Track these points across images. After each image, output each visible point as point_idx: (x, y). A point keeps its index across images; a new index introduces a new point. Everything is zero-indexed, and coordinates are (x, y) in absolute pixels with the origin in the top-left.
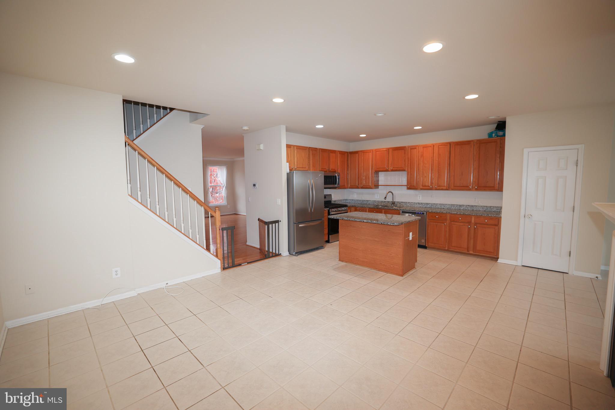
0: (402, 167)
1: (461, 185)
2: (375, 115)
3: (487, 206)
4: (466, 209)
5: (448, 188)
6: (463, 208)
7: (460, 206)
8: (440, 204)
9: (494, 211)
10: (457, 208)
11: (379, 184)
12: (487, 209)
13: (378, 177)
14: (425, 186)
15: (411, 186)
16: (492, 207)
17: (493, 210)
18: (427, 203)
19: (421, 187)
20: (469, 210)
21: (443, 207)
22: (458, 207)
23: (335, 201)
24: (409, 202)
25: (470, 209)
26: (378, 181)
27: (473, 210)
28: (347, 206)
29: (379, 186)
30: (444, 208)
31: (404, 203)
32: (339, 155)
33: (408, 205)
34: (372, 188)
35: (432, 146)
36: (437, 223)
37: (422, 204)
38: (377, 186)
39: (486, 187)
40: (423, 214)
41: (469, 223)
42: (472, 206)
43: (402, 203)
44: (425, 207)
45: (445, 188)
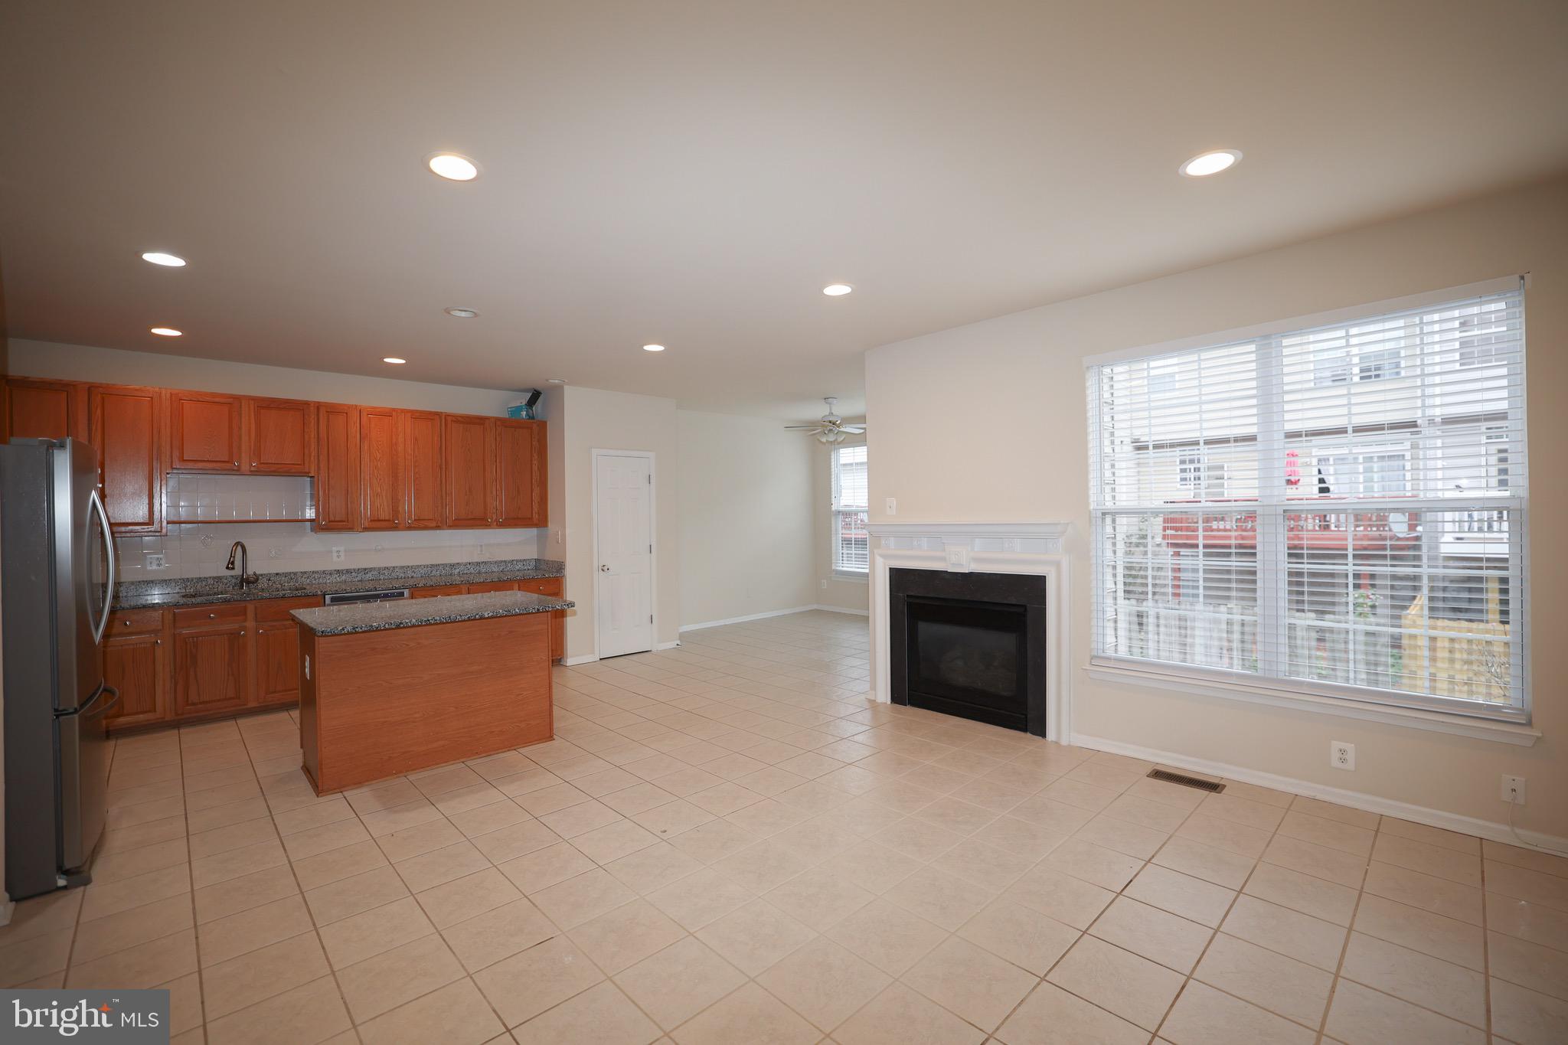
1: (470, 517)
2: (448, 311)
3: (505, 561)
4: (465, 572)
6: (458, 570)
7: (452, 566)
8: (402, 567)
9: (518, 570)
12: (507, 566)
14: (379, 520)
15: (326, 524)
17: (517, 568)
20: (471, 573)
21: (410, 574)
24: (305, 573)
25: (473, 571)
27: (479, 573)
30: (412, 577)
31: (286, 575)
37: (348, 571)
39: (518, 518)
42: (478, 564)
43: (278, 578)
44: (358, 581)
45: (434, 524)
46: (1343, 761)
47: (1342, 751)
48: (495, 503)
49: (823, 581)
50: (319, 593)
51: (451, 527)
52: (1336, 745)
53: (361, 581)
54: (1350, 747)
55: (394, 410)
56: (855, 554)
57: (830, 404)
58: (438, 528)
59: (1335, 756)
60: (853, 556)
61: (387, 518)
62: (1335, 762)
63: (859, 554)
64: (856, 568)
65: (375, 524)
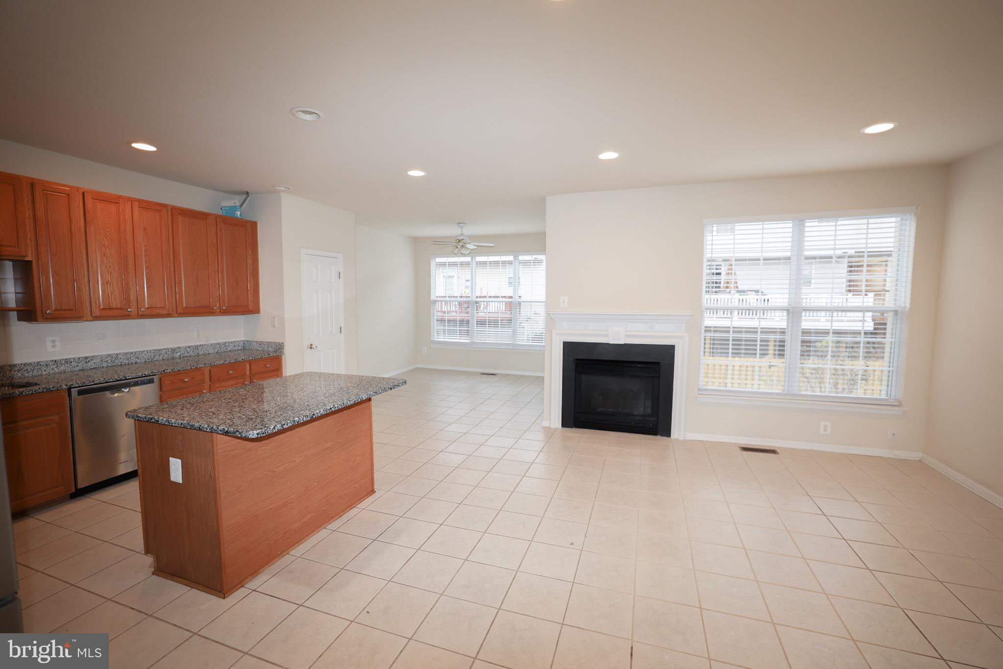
1: (197, 305)
3: (222, 344)
5: (171, 312)
9: (230, 351)
12: (221, 348)
14: (111, 309)
16: (227, 344)
17: (230, 349)
20: (190, 356)
25: (192, 354)
27: (198, 355)
30: (136, 363)
39: (237, 306)
40: (151, 381)
44: (80, 370)
45: (166, 312)
46: (825, 430)
47: (825, 426)
48: (218, 293)
49: (423, 348)
50: (64, 387)
51: (181, 315)
52: (823, 423)
53: (82, 370)
54: (828, 423)
55: (120, 197)
56: (459, 330)
57: (461, 227)
58: (169, 315)
59: (822, 428)
60: (458, 331)
61: (119, 306)
62: (822, 432)
63: (450, 330)
64: (448, 339)
65: (109, 313)
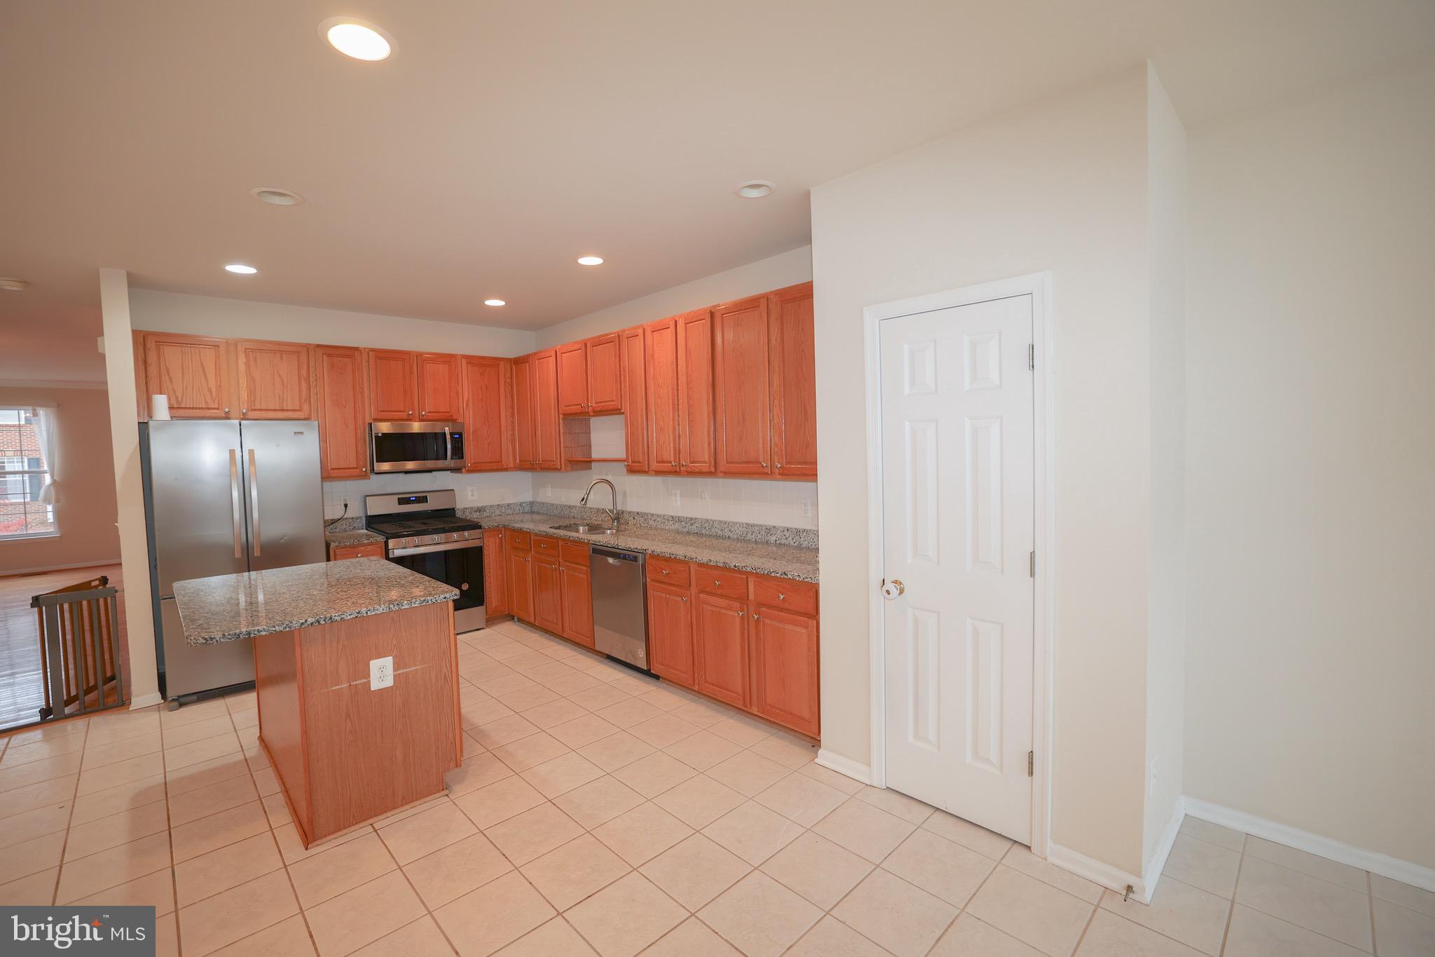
0: (613, 401)
1: (744, 459)
5: (713, 470)
10: (759, 536)
11: (594, 456)
13: (590, 433)
14: (663, 463)
15: (630, 463)
18: (691, 519)
19: (654, 465)
21: (726, 532)
22: (763, 532)
23: (464, 510)
26: (589, 446)
28: (480, 527)
29: (593, 464)
31: (643, 515)
32: (465, 371)
33: (650, 523)
34: (558, 470)
35: (672, 324)
36: (668, 596)
37: (679, 520)
38: (585, 463)
40: (635, 559)
41: (743, 599)
43: (638, 517)
